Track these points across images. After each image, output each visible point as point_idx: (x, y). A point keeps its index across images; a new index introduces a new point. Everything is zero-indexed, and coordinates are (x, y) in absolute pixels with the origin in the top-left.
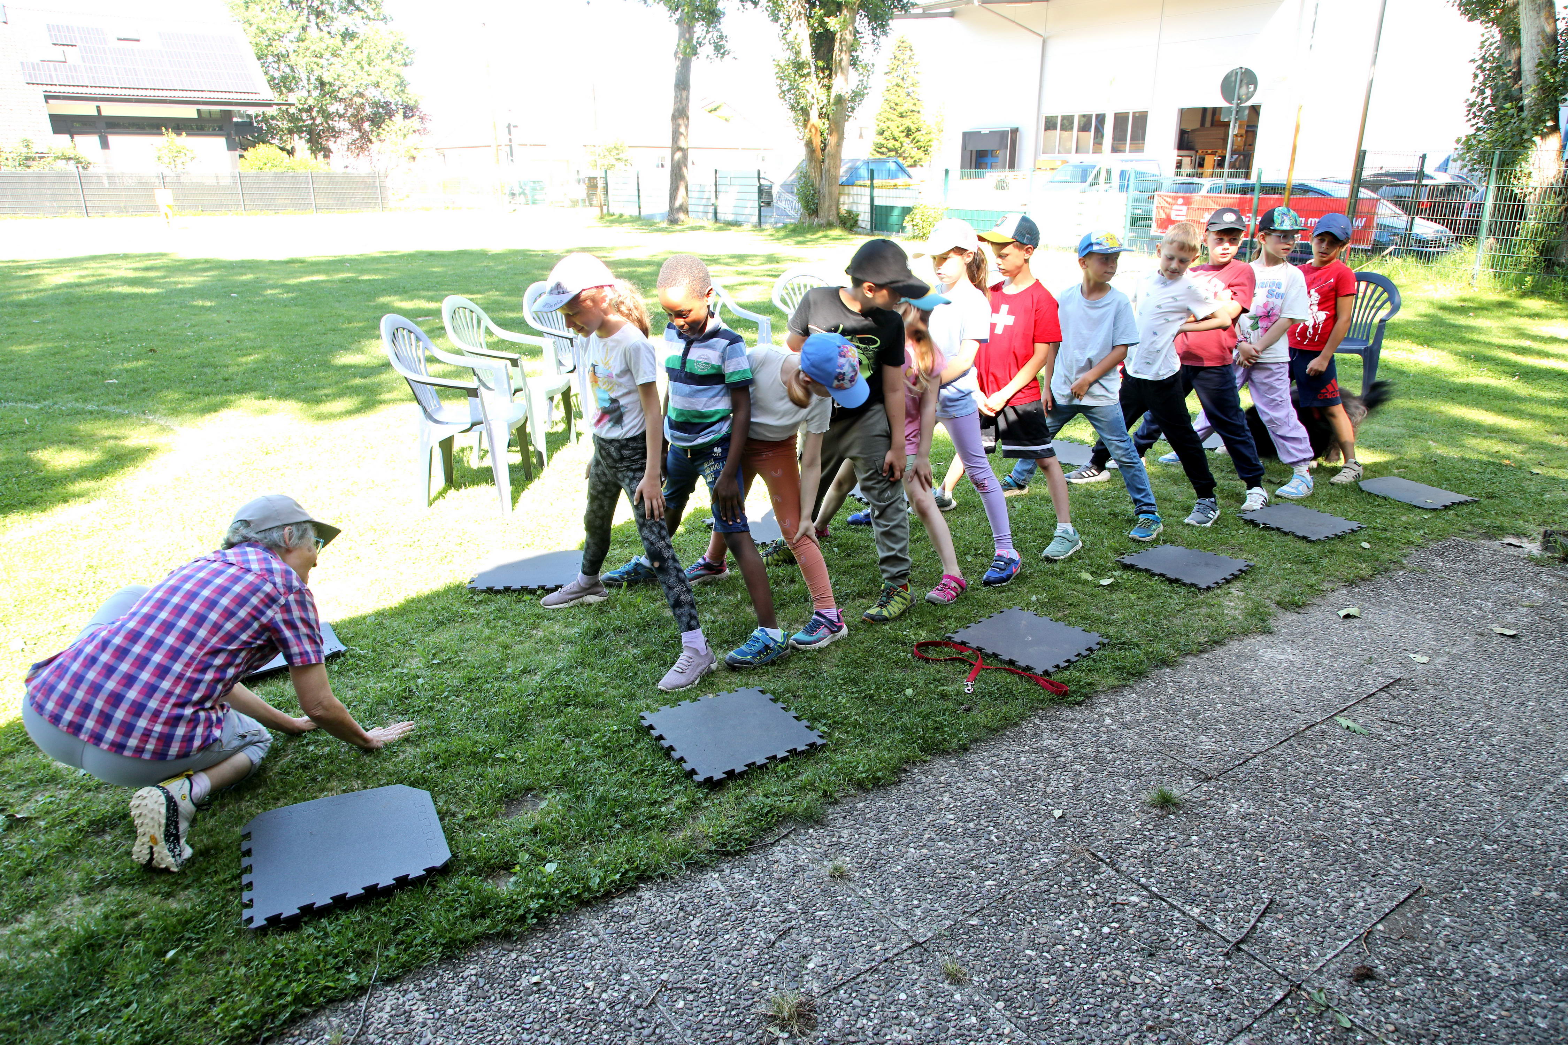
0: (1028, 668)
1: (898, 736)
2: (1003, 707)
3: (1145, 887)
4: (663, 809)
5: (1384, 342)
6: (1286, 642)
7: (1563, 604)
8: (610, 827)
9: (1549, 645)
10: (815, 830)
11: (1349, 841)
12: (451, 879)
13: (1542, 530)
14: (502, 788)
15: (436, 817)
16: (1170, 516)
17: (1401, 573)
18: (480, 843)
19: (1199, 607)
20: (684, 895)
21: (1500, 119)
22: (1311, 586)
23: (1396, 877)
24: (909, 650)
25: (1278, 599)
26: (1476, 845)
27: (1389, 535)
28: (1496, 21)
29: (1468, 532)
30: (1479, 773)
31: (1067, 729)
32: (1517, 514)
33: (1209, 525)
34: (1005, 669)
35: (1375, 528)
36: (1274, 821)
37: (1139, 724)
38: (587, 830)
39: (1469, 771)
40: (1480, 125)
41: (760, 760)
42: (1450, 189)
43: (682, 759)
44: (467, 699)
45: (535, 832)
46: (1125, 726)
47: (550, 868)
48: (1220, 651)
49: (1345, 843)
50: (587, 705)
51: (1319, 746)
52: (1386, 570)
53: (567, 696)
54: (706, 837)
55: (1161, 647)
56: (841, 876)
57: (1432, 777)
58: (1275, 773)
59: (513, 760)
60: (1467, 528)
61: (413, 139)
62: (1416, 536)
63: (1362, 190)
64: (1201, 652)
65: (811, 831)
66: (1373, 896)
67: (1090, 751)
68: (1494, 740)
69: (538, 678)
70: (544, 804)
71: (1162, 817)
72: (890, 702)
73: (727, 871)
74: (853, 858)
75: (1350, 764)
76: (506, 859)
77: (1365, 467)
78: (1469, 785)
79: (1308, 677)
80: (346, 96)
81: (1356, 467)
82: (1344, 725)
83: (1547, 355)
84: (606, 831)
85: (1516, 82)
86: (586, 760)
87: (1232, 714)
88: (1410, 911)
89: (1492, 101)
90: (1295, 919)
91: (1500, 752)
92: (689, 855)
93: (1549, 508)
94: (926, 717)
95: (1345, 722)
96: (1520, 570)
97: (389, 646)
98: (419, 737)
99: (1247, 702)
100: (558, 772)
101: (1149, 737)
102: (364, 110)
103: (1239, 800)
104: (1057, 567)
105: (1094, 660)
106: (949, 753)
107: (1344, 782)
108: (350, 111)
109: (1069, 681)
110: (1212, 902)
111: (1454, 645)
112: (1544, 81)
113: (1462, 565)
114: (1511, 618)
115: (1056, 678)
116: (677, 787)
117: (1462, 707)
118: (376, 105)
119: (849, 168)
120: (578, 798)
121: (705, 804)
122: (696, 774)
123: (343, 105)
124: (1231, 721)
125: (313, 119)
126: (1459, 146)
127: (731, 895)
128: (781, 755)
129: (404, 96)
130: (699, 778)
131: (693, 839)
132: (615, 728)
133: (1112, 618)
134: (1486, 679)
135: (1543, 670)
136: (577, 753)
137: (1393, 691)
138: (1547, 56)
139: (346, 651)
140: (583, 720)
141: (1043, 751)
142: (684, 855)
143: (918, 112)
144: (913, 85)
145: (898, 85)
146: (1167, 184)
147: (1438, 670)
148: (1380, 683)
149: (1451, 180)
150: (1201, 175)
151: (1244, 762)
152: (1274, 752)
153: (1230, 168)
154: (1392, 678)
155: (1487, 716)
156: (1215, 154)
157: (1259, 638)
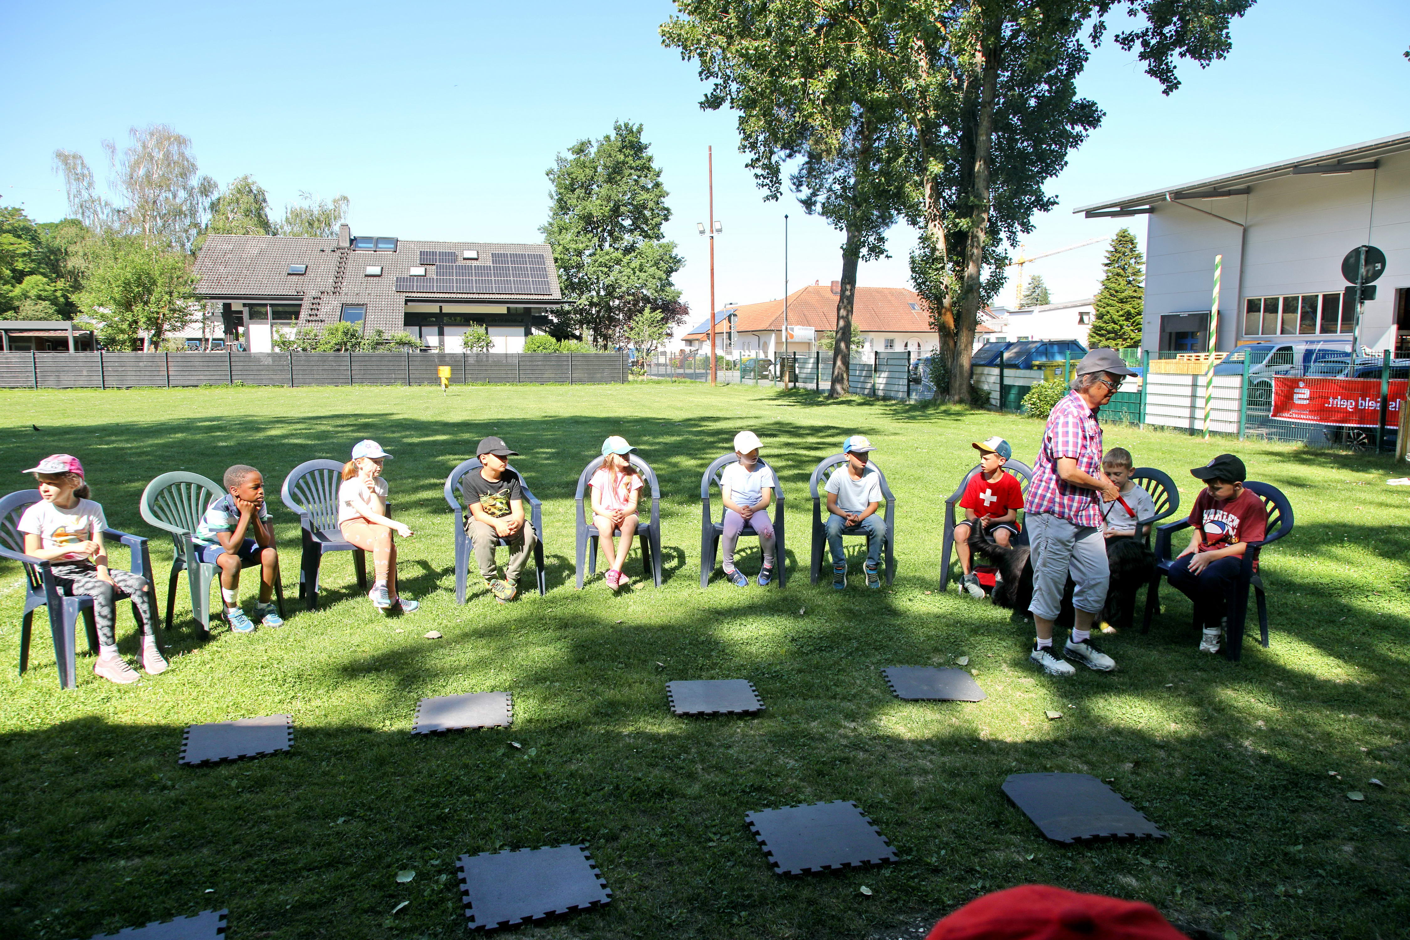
129: (668, 294)
143: (1140, 298)
144: (1134, 274)
145: (1118, 275)
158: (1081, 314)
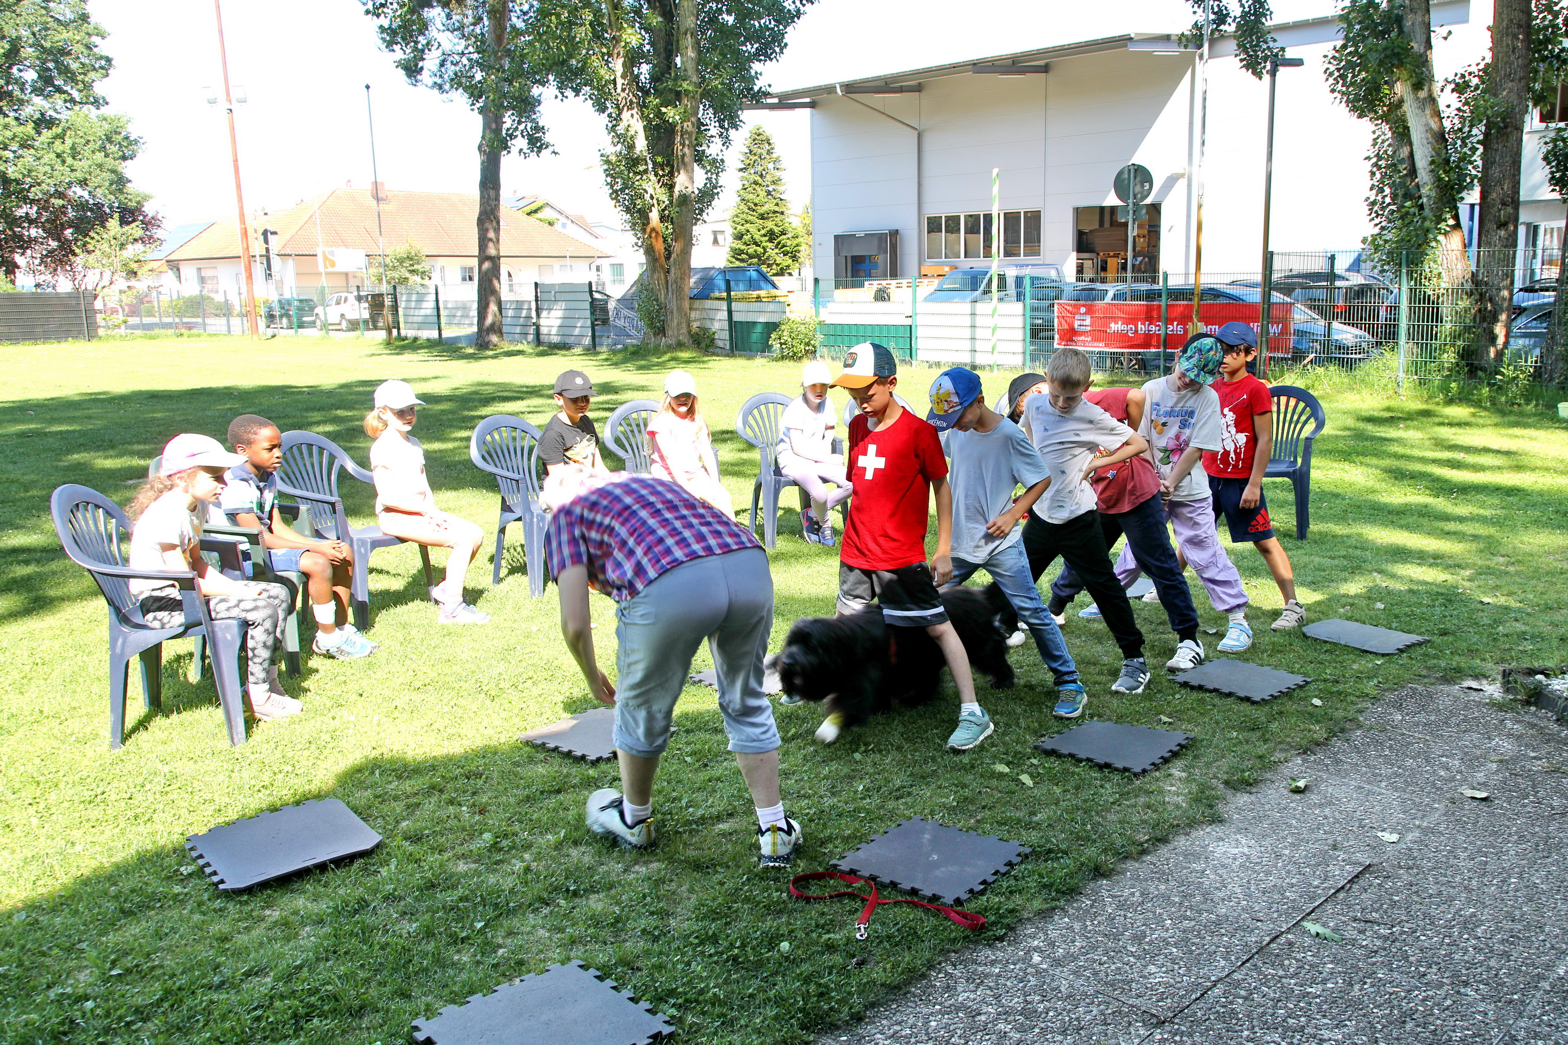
0: (935, 898)
1: (771, 1012)
2: (906, 954)
5: (1314, 461)
6: (1239, 831)
7: (1532, 754)
9: (1524, 806)
13: (1502, 669)
16: (1095, 683)
17: (1358, 733)
19: (1136, 796)
21: (1402, 218)
22: (1260, 757)
24: (784, 888)
25: (1225, 777)
27: (1341, 687)
28: (1385, 118)
29: (1425, 677)
30: (1468, 975)
31: (987, 976)
32: (1472, 652)
33: (1140, 690)
34: (907, 902)
35: (1325, 681)
37: (1075, 957)
39: (1456, 975)
40: (1383, 224)
42: (1361, 292)
46: (1057, 963)
48: (1164, 851)
51: (1286, 961)
52: (1342, 730)
55: (1095, 853)
57: (1417, 988)
58: (1239, 1005)
60: (1424, 673)
61: (134, 250)
62: (1370, 687)
63: (1274, 293)
64: (1143, 853)
67: (1016, 1002)
68: (1479, 931)
72: (760, 964)
75: (1324, 981)
77: (1308, 608)
78: (1458, 991)
79: (1268, 873)
80: (40, 196)
81: (1298, 610)
82: (1313, 932)
83: (1481, 468)
85: (1413, 180)
87: (1184, 931)
89: (1392, 199)
91: (1487, 944)
93: (1504, 642)
94: (807, 981)
95: (1313, 927)
96: (1483, 716)
99: (1201, 914)
101: (1088, 972)
102: (65, 214)
104: (966, 759)
105: (1016, 878)
106: (838, 1028)
107: (1319, 1006)
108: (45, 215)
109: (986, 910)
111: (1424, 816)
112: (1440, 179)
113: (1422, 717)
114: (1480, 776)
115: (971, 907)
117: (1440, 893)
118: (82, 206)
119: (701, 279)
123: (35, 208)
124: (1183, 942)
126: (1366, 246)
129: (122, 197)
133: (1035, 819)
134: (1463, 855)
135: (1521, 837)
137: (1364, 880)
138: (1438, 154)
141: (958, 1010)
143: (782, 213)
144: (774, 183)
145: (756, 183)
146: (1068, 290)
147: (1410, 850)
148: (1349, 873)
149: (1363, 282)
150: (1103, 281)
151: (1202, 995)
152: (1236, 976)
153: (1133, 272)
154: (1360, 864)
155: (1469, 901)
156: (1116, 256)
157: (1208, 830)
158: (715, 233)
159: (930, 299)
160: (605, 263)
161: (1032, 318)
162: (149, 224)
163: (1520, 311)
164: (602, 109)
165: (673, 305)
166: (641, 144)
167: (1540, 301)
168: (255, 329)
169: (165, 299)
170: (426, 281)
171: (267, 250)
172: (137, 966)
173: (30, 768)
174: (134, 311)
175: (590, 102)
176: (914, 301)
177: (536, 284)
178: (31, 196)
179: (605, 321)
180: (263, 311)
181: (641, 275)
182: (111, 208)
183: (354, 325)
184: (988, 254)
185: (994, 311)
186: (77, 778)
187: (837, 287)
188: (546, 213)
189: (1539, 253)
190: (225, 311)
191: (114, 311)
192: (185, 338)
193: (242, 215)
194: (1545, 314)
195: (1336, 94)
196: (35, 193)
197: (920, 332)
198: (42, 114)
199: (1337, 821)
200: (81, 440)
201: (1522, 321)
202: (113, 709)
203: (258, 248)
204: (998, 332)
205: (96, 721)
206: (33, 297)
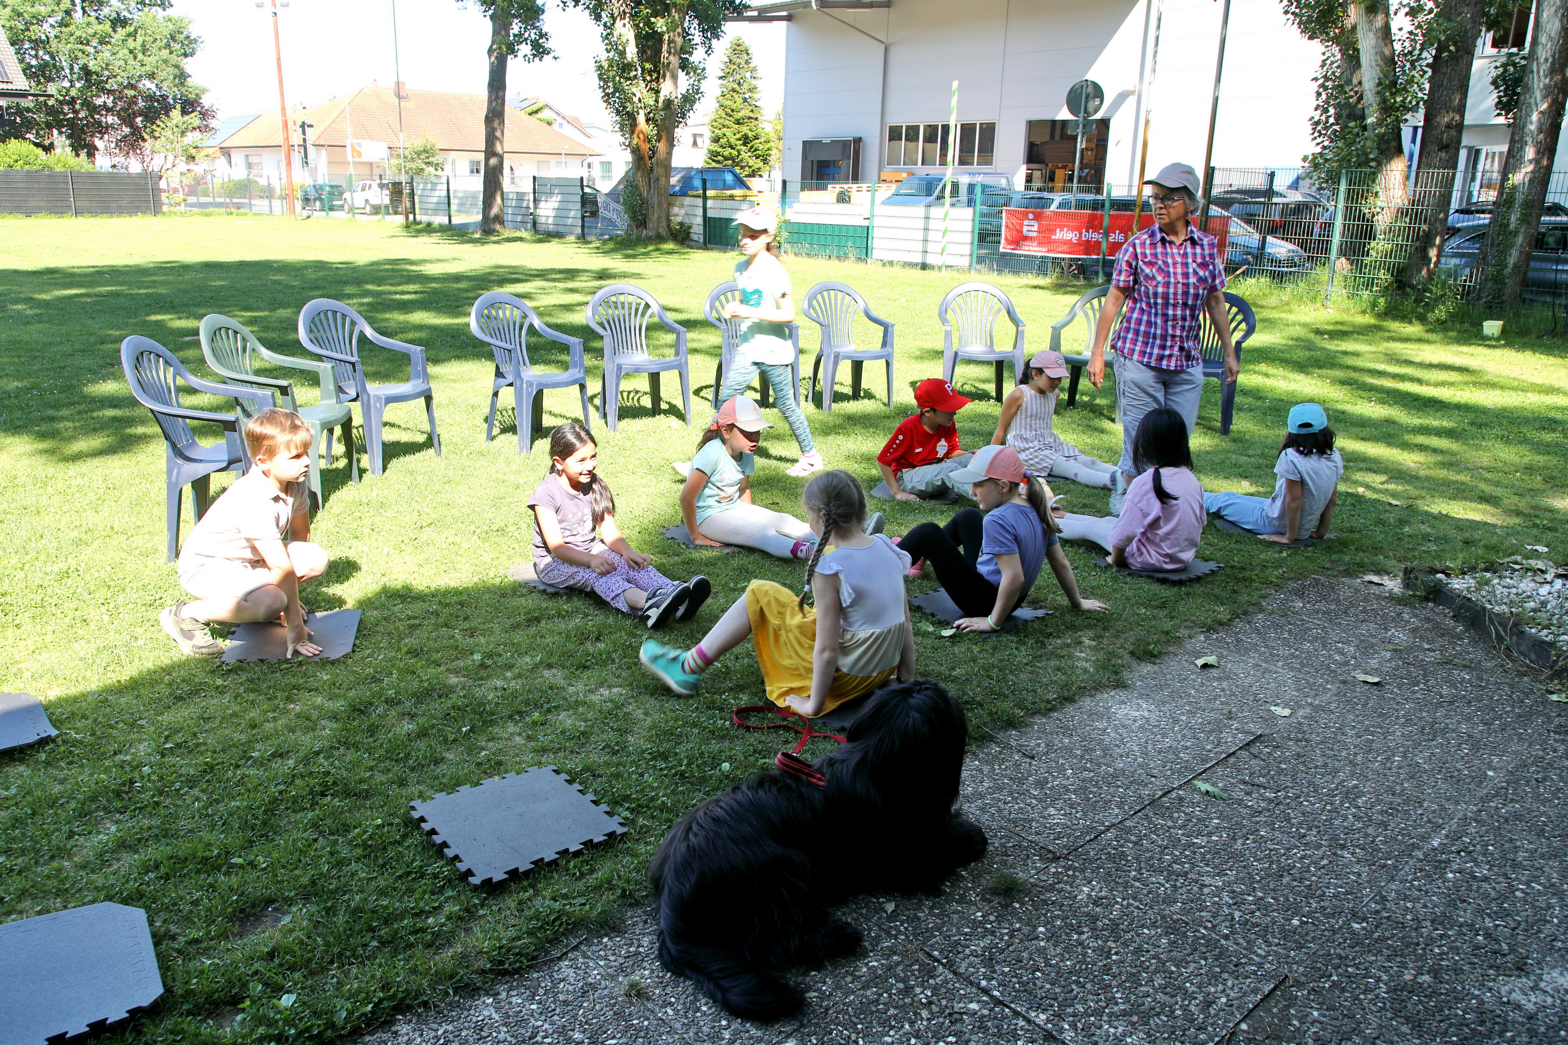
3: (986, 991)
4: (430, 920)
6: (1140, 697)
7: (1426, 646)
8: (365, 945)
9: (1414, 692)
10: (610, 939)
11: (1209, 925)
12: (161, 1022)
13: (1403, 566)
14: (237, 901)
15: (150, 940)
17: (1260, 617)
18: (202, 972)
19: (1048, 660)
20: (450, 1028)
21: (1345, 138)
22: (1167, 633)
23: (1260, 966)
24: (727, 718)
25: (1131, 649)
26: (1344, 923)
27: (1247, 574)
28: (1336, 40)
29: (1328, 569)
30: (1345, 840)
32: (1377, 549)
35: (1232, 567)
36: (1129, 905)
37: (982, 796)
38: (336, 950)
39: (1334, 839)
40: (1326, 143)
41: (549, 855)
42: (1300, 207)
43: (457, 858)
44: (203, 791)
45: (271, 955)
46: (966, 799)
47: (287, 1000)
48: (1070, 709)
49: (1206, 928)
50: (347, 793)
51: (1176, 815)
52: (1245, 613)
53: (324, 784)
54: (481, 952)
55: (1006, 706)
56: (639, 994)
57: (1296, 847)
58: (1129, 849)
59: (252, 865)
60: (1328, 565)
61: (192, 137)
62: (1274, 575)
63: (1213, 207)
64: (1050, 710)
65: (605, 940)
66: (1236, 989)
68: (1360, 802)
69: (291, 762)
70: (287, 919)
71: (1005, 906)
72: (703, 781)
73: (504, 995)
74: (652, 971)
75: (1210, 834)
76: (234, 992)
78: (1335, 854)
79: (1164, 735)
80: (115, 87)
82: (1203, 791)
84: (360, 951)
85: (1358, 102)
86: (341, 863)
87: (1083, 781)
88: (1276, 1006)
89: (1336, 119)
90: (1151, 1022)
91: (1366, 814)
92: (458, 977)
93: (1408, 543)
95: (1204, 786)
96: (1382, 610)
97: (112, 727)
98: (139, 840)
99: (1100, 768)
100: (305, 880)
101: (993, 810)
102: (136, 103)
103: (1090, 882)
107: (1203, 855)
108: (120, 104)
110: (1059, 1007)
111: (1316, 695)
112: (1385, 101)
113: (1322, 606)
114: (1374, 663)
116: (449, 893)
117: (1325, 766)
118: (151, 98)
119: (681, 178)
120: (328, 910)
121: (481, 912)
122: (473, 875)
123: (112, 98)
124: (1082, 791)
125: (76, 112)
126: (1306, 165)
127: (505, 1024)
128: (574, 847)
129: (183, 90)
130: (475, 880)
131: (464, 956)
132: (379, 821)
133: (953, 672)
134: (1350, 733)
135: (1408, 722)
136: (332, 854)
137: (1254, 750)
138: (1386, 77)
139: (57, 736)
140: (342, 813)
142: (451, 977)
143: (756, 119)
144: (750, 90)
145: (734, 90)
146: (1016, 198)
147: (1300, 724)
148: (1241, 740)
149: (1301, 199)
150: (1051, 190)
151: (1096, 837)
152: (1128, 823)
153: (1079, 182)
154: (1252, 734)
155: (1352, 774)
156: (1064, 167)
157: (1112, 693)
158: (695, 136)
159: (887, 202)
160: (595, 161)
161: (981, 223)
162: (204, 115)
163: (1454, 231)
164: (598, 18)
165: (655, 201)
166: (632, 52)
167: (1475, 223)
168: (292, 210)
169: (218, 181)
170: (439, 172)
171: (305, 140)
172: (185, 742)
173: (102, 573)
174: (192, 192)
175: (587, 11)
176: (873, 204)
177: (534, 178)
178: (108, 86)
179: (594, 214)
180: (299, 194)
181: (627, 173)
182: (174, 99)
183: (376, 210)
184: (943, 163)
185: (946, 215)
186: (140, 585)
187: (802, 189)
188: (546, 114)
189: (1479, 175)
190: (268, 193)
191: (176, 191)
192: (234, 216)
193: (283, 109)
194: (1479, 235)
195: (1289, 16)
196: (112, 85)
197: (876, 233)
198: (118, 14)
199: (1233, 694)
200: (148, 301)
201: (1455, 242)
202: (169, 529)
203: (296, 138)
204: (948, 235)
205: (156, 538)
206: (110, 176)
